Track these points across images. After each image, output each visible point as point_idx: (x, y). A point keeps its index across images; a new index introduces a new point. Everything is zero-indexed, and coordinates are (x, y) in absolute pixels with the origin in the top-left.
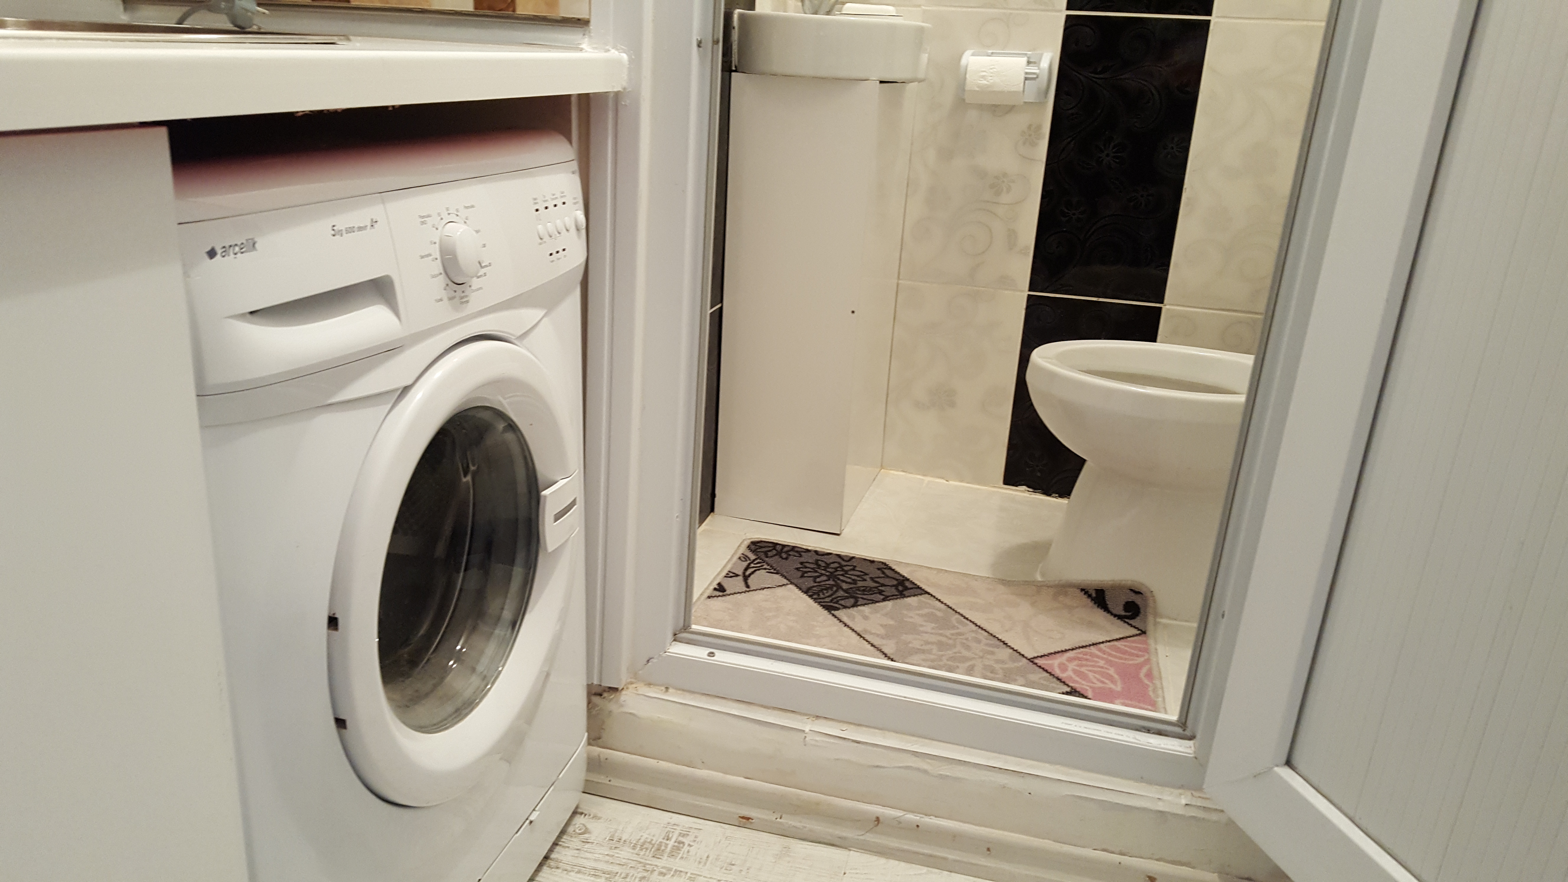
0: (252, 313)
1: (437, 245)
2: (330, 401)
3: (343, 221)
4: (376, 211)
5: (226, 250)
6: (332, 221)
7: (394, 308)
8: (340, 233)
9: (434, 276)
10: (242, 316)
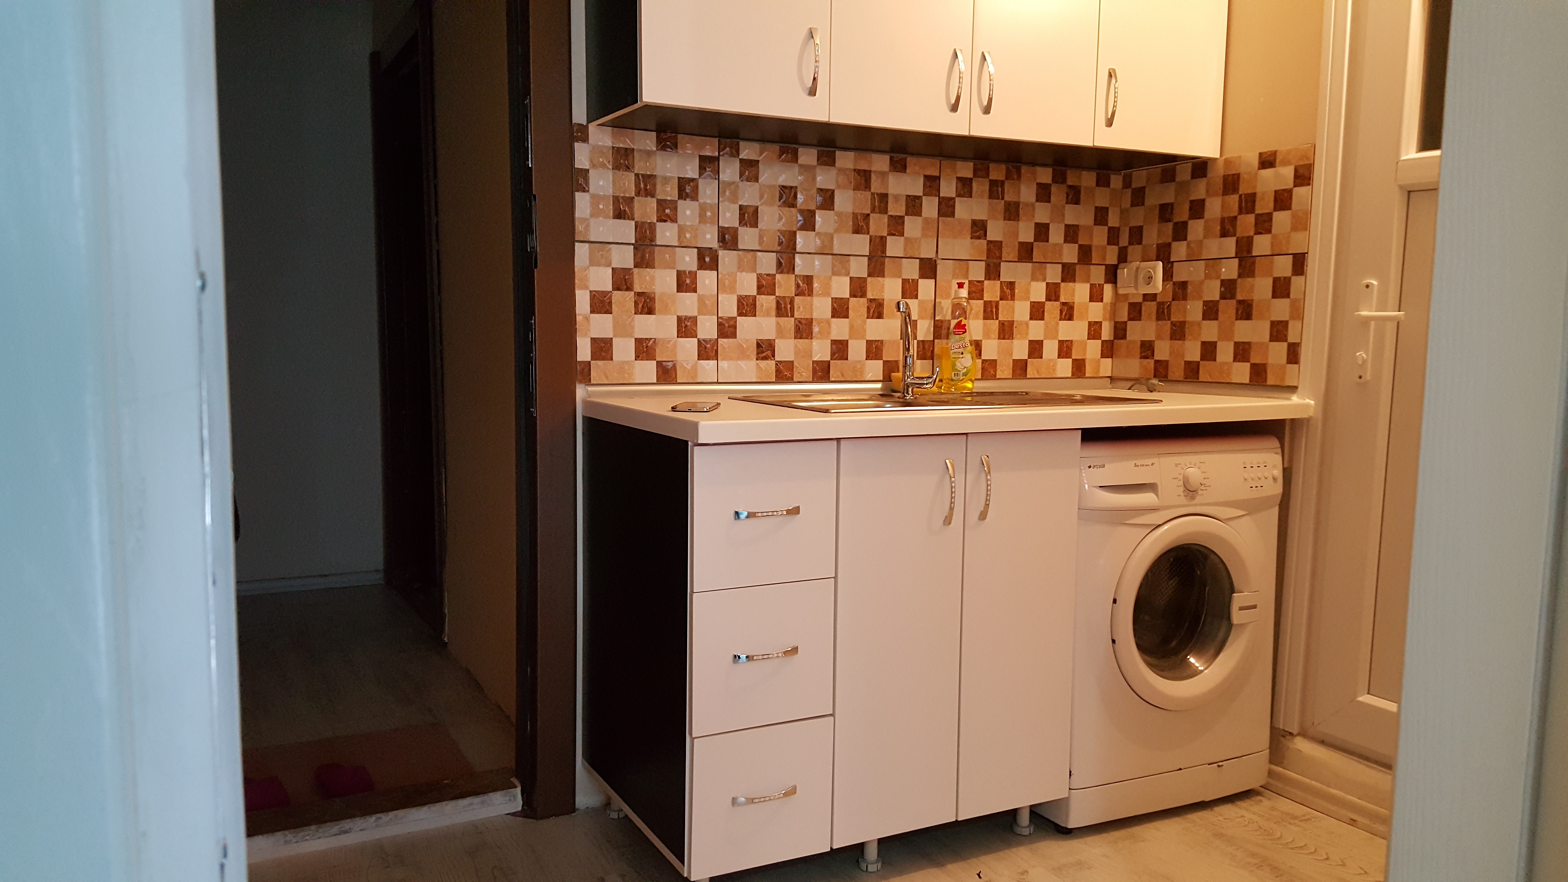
0: (1100, 487)
1: (1182, 475)
2: (1127, 522)
3: (1139, 462)
4: (1155, 460)
5: (1094, 466)
6: (1135, 462)
7: (1157, 495)
8: (1138, 466)
9: (1179, 486)
10: (1096, 487)
